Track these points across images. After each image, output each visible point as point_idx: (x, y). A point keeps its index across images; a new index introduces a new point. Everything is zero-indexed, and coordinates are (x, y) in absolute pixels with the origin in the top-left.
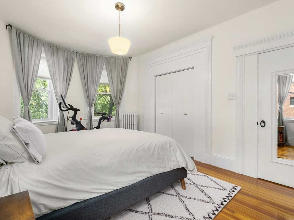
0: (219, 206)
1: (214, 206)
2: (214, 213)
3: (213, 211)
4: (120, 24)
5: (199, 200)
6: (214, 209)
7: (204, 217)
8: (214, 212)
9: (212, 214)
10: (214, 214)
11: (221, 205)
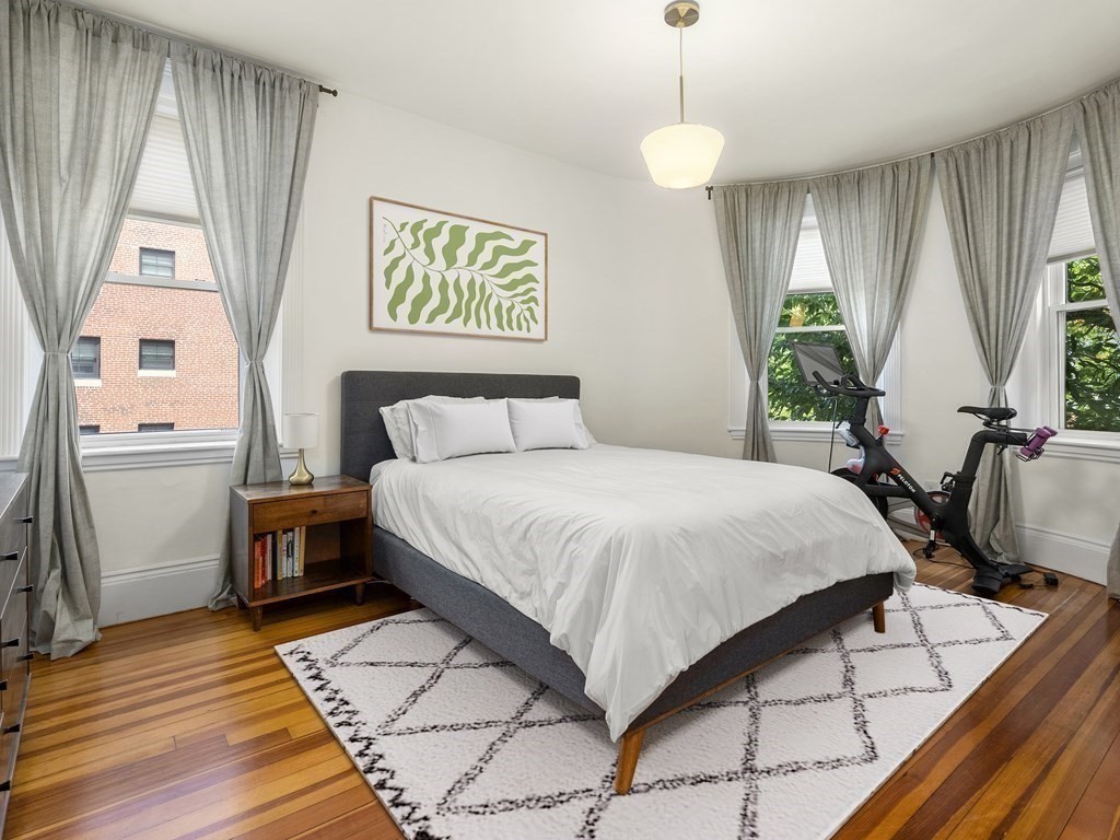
0: (417, 821)
1: (422, 801)
2: (384, 788)
3: (396, 789)
4: (681, 78)
5: (476, 772)
6: (404, 794)
7: (381, 756)
8: (391, 788)
9: (384, 780)
10: (381, 785)
11: (417, 830)
